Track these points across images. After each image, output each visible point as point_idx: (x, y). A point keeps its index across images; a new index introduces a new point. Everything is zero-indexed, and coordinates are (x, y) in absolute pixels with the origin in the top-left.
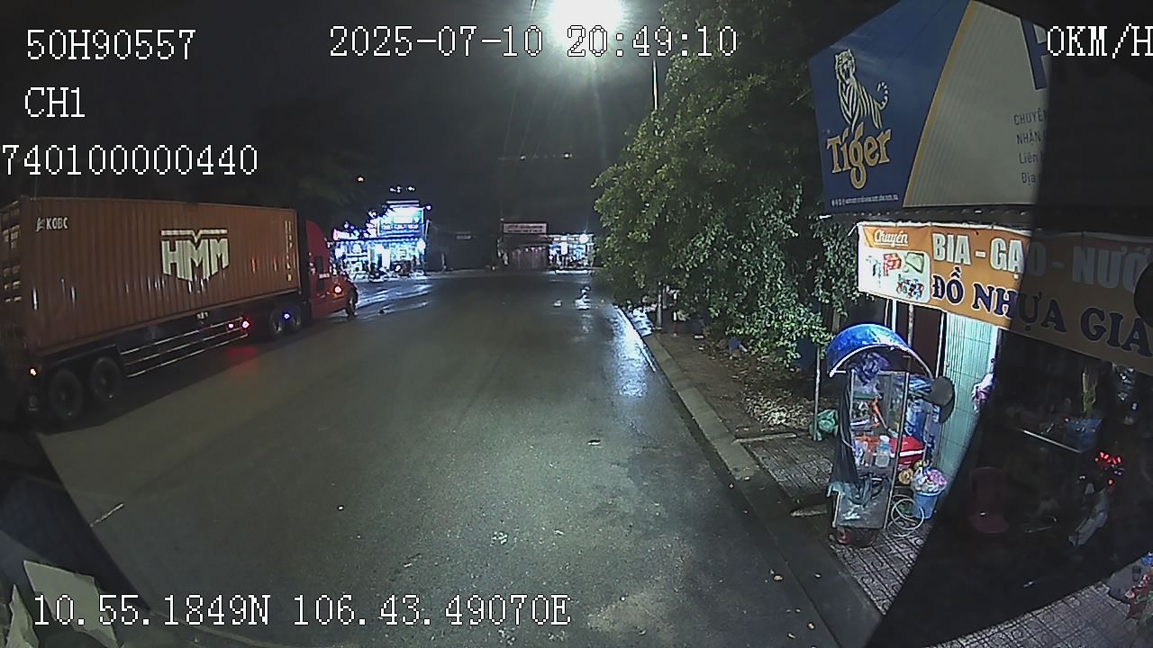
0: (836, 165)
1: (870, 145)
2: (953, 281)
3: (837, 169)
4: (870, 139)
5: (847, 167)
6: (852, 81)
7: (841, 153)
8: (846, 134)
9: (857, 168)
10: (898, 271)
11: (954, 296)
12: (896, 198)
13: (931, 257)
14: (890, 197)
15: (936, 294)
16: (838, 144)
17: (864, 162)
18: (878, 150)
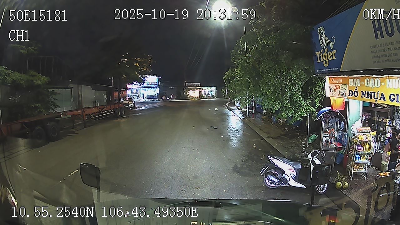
0: (319, 60)
1: (330, 54)
2: (356, 91)
3: (319, 61)
4: (330, 52)
6: (324, 36)
7: (320, 57)
8: (322, 51)
9: (326, 61)
10: (340, 90)
11: (356, 95)
12: (338, 69)
13: (348, 85)
14: (336, 69)
15: (349, 95)
16: (319, 54)
17: (328, 59)
18: (332, 55)
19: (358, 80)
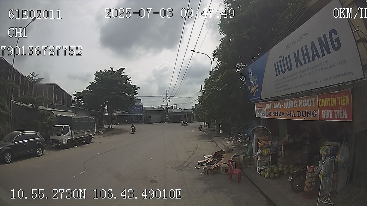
2: (270, 112)
3: (250, 93)
5: (252, 92)
6: (251, 74)
7: (251, 89)
8: (251, 85)
9: (254, 93)
10: (262, 112)
11: (270, 115)
13: (266, 109)
14: (259, 98)
15: (267, 115)
17: (254, 91)
18: (256, 89)
19: (270, 104)
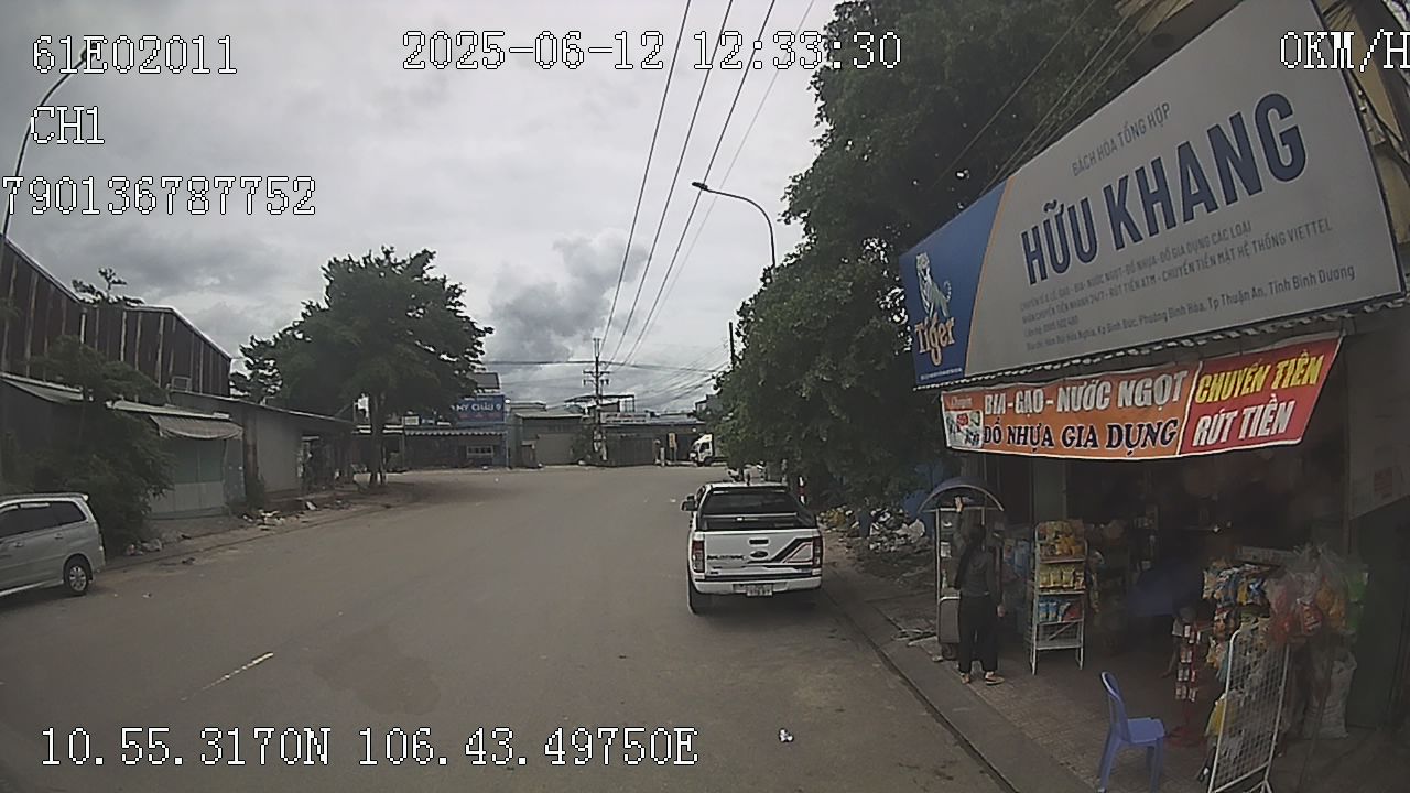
0: (922, 346)
1: (942, 330)
2: (997, 428)
3: (921, 351)
4: (941, 324)
5: (928, 349)
6: (928, 278)
7: (924, 337)
8: (926, 322)
9: (936, 353)
10: (966, 427)
11: (997, 438)
12: (960, 370)
13: (984, 415)
14: (956, 370)
15: (985, 441)
16: (923, 332)
17: (939, 344)
18: (947, 334)
